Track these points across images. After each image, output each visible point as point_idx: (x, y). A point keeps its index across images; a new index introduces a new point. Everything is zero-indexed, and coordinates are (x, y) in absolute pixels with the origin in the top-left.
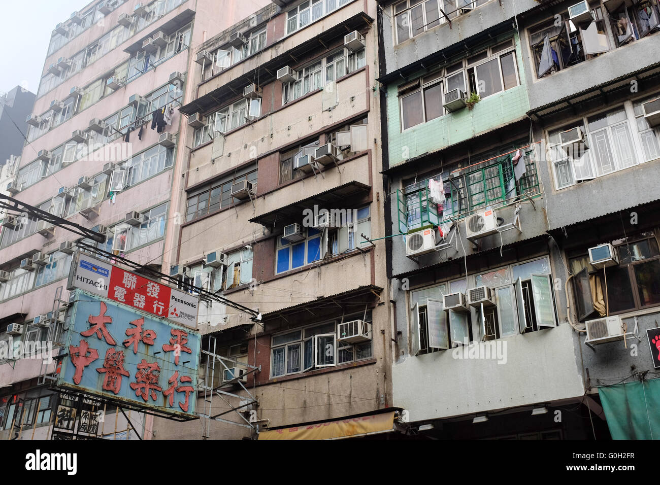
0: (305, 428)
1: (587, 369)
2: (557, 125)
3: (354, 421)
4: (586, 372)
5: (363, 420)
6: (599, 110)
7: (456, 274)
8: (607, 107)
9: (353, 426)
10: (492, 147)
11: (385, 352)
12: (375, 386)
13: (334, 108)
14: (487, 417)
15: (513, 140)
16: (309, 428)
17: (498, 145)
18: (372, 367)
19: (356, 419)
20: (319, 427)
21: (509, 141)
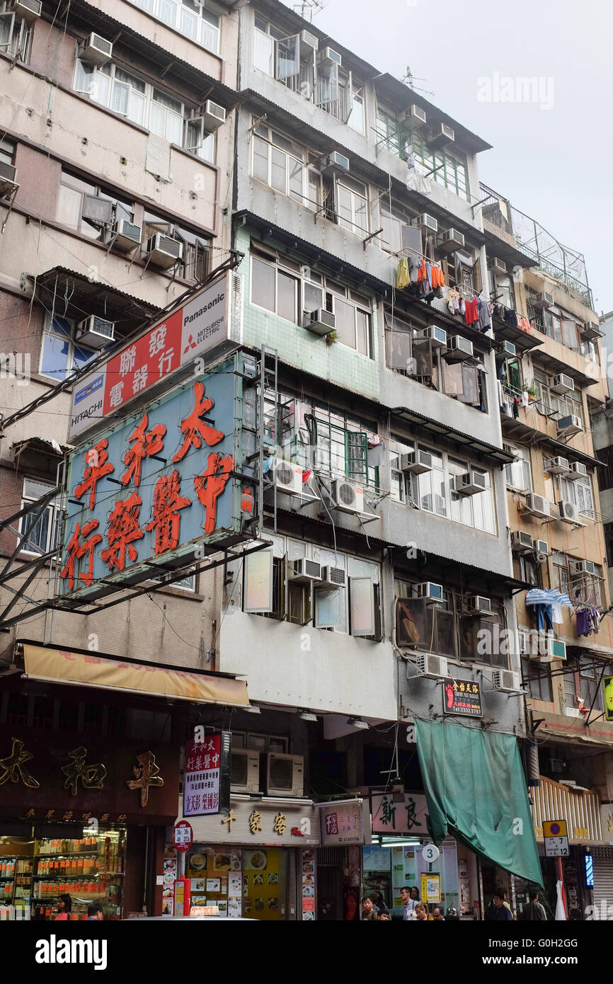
0: (113, 664)
1: (401, 696)
2: (397, 430)
3: (192, 676)
4: (400, 698)
5: (205, 679)
6: (428, 443)
7: (299, 534)
8: (434, 446)
9: (194, 685)
10: (343, 407)
11: (215, 592)
12: (199, 635)
13: (165, 182)
14: (318, 718)
15: (362, 415)
16: (120, 666)
17: (349, 410)
18: (196, 604)
19: (194, 675)
20: (137, 669)
21: (358, 414)
